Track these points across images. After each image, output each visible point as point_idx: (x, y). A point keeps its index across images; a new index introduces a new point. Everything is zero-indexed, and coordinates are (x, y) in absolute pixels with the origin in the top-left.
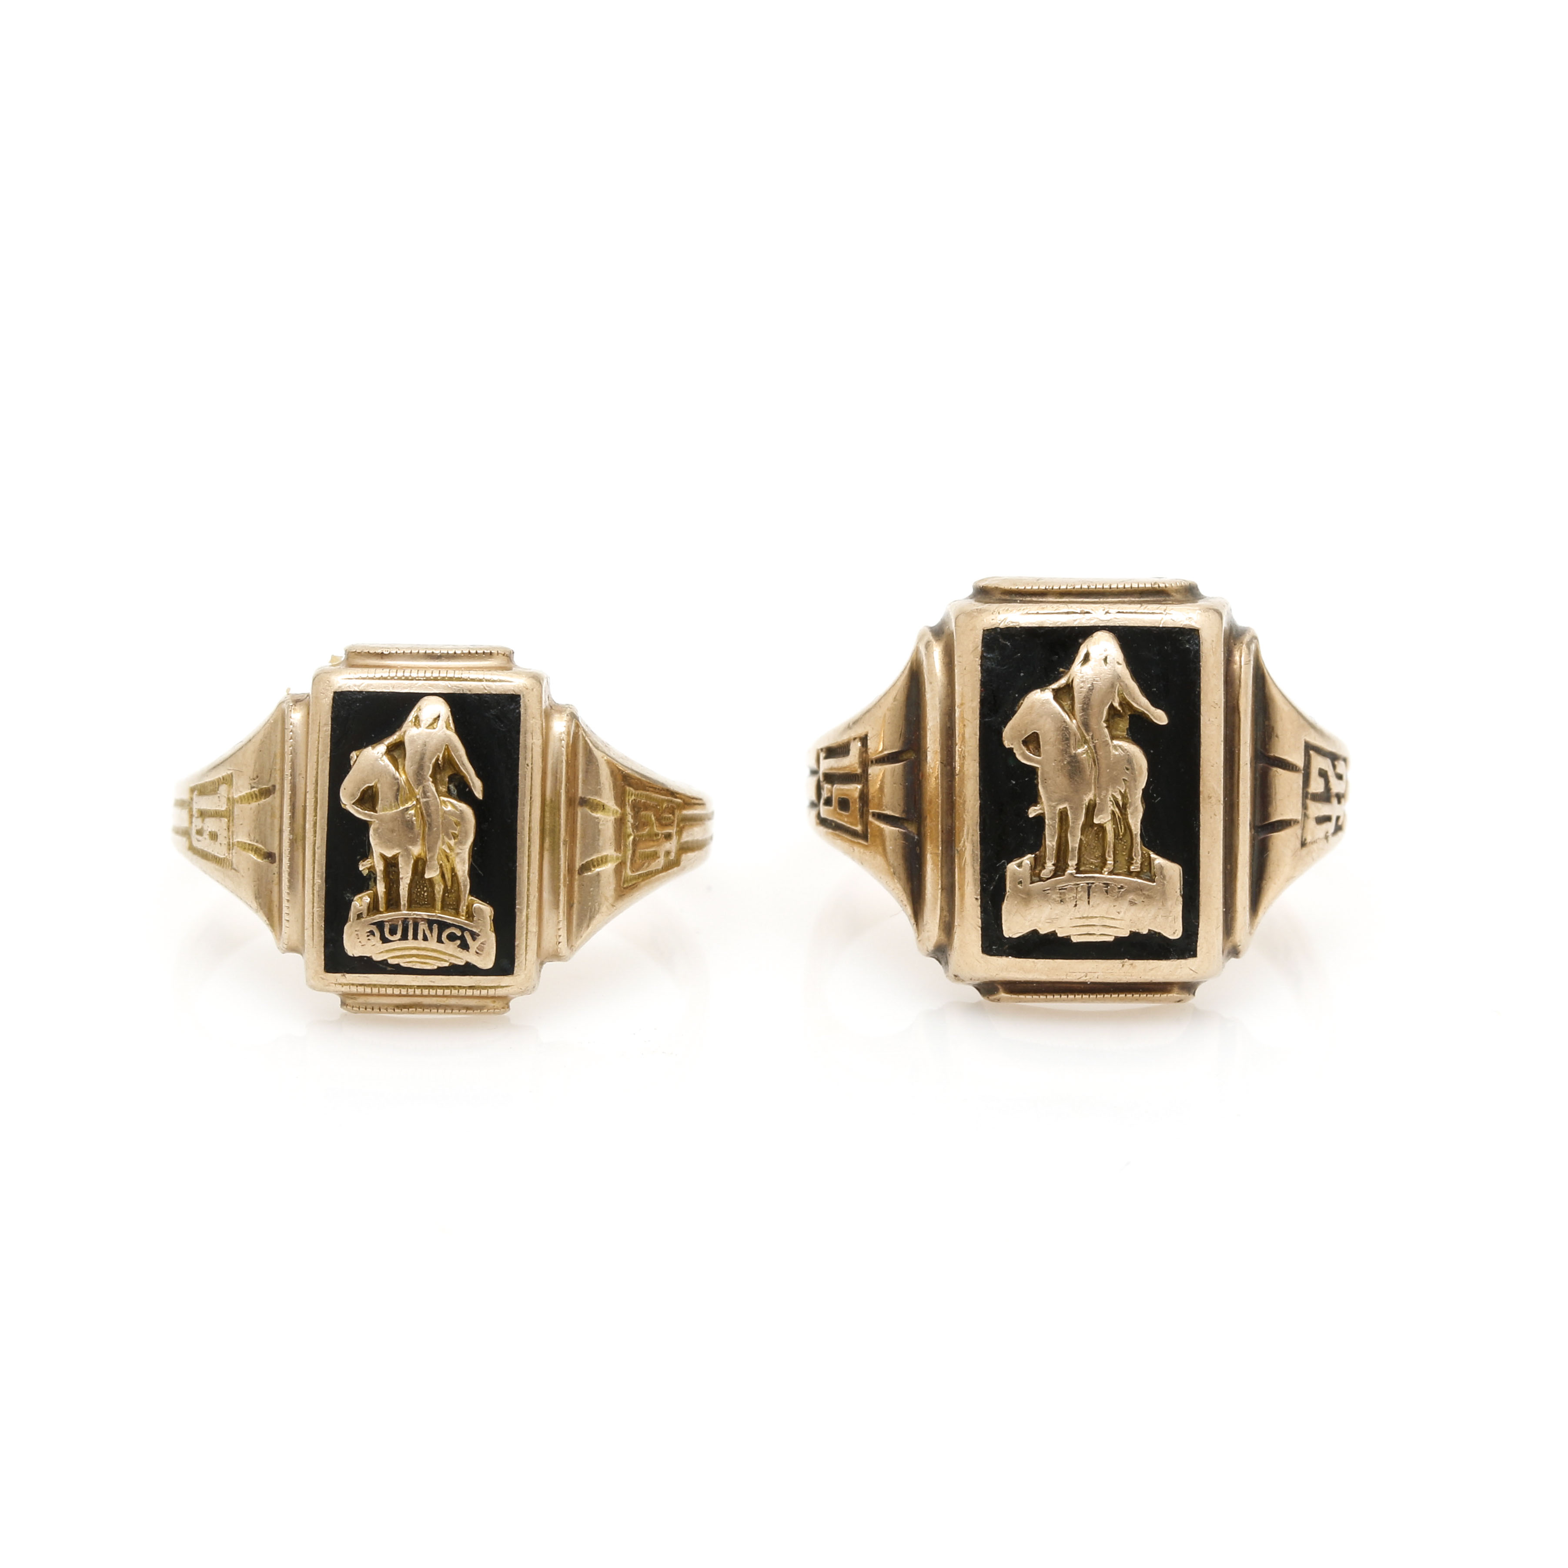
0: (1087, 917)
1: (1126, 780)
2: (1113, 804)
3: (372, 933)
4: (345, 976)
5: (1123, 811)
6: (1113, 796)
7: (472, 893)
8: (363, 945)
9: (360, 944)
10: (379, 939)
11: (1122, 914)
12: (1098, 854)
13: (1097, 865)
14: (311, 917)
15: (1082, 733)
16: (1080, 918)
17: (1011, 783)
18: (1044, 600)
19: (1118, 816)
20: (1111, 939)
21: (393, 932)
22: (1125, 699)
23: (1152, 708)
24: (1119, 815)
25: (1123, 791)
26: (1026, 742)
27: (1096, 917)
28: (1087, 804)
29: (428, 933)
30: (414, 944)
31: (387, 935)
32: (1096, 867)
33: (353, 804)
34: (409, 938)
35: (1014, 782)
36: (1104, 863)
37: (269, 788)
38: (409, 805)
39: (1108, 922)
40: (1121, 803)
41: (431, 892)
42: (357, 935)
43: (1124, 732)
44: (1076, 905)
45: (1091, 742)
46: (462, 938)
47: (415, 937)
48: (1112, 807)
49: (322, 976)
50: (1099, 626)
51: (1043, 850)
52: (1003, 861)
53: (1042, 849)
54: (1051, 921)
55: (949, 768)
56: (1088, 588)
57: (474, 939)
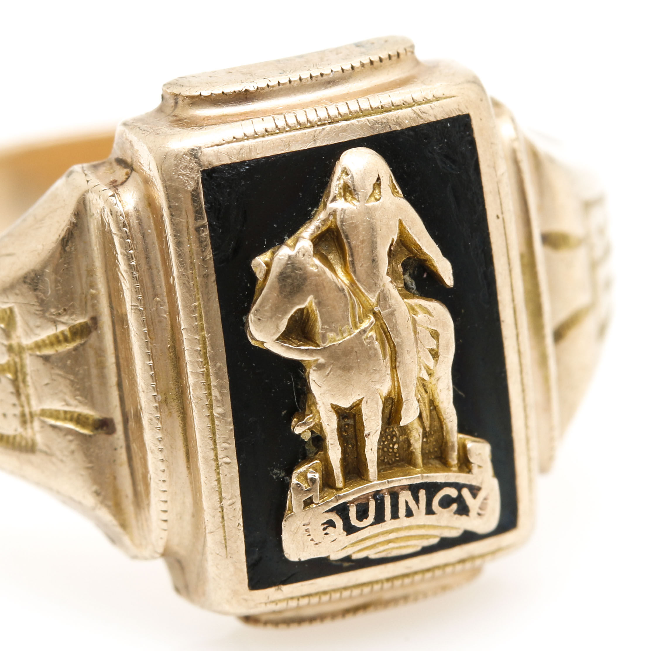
3: (331, 524)
4: (281, 589)
7: (462, 429)
8: (316, 544)
9: (312, 542)
10: (342, 530)
14: (219, 514)
21: (362, 514)
29: (412, 504)
30: (395, 524)
31: (354, 521)
33: (278, 339)
34: (386, 519)
37: (86, 323)
38: (365, 324)
41: (404, 441)
42: (306, 530)
46: (460, 500)
47: (395, 515)
49: (245, 597)
57: (474, 496)
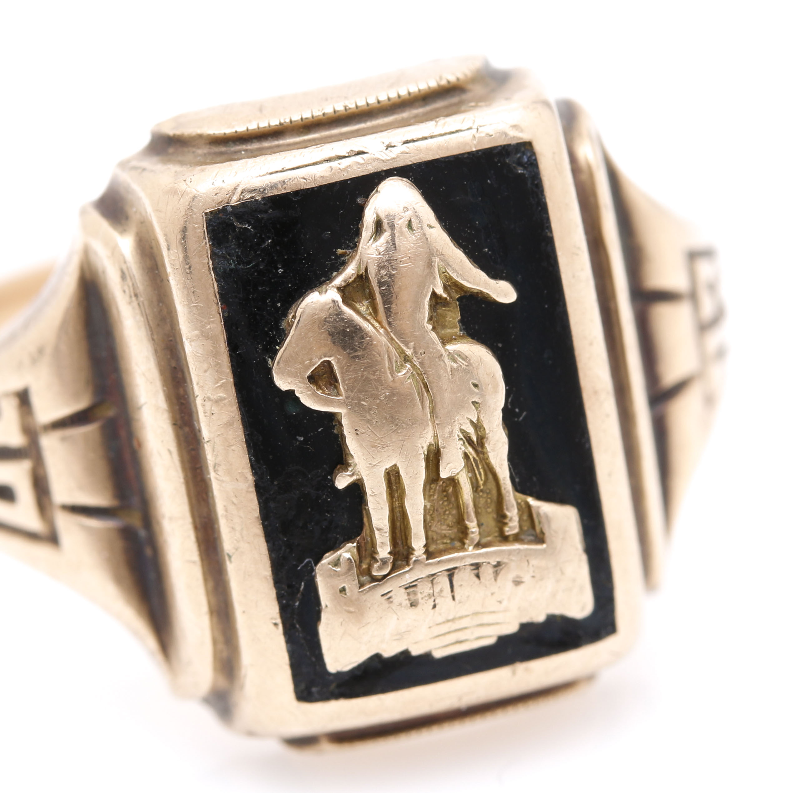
0: (453, 620)
1: (477, 403)
2: (464, 443)
5: (480, 449)
6: (462, 431)
11: (505, 603)
12: (450, 520)
13: (453, 537)
15: (398, 348)
16: (444, 622)
17: (297, 440)
18: (281, 142)
19: (474, 458)
20: (491, 641)
22: (450, 278)
23: (492, 282)
24: (475, 456)
25: (475, 420)
26: (313, 379)
27: (467, 616)
28: (426, 453)
32: (452, 540)
35: (302, 439)
36: (464, 532)
39: (486, 619)
40: (474, 438)
43: (455, 327)
44: (434, 606)
45: (415, 359)
48: (463, 448)
50: (383, 171)
51: (368, 531)
52: (307, 560)
53: (366, 530)
54: (400, 636)
55: (187, 429)
56: (346, 110)
